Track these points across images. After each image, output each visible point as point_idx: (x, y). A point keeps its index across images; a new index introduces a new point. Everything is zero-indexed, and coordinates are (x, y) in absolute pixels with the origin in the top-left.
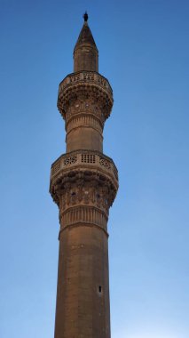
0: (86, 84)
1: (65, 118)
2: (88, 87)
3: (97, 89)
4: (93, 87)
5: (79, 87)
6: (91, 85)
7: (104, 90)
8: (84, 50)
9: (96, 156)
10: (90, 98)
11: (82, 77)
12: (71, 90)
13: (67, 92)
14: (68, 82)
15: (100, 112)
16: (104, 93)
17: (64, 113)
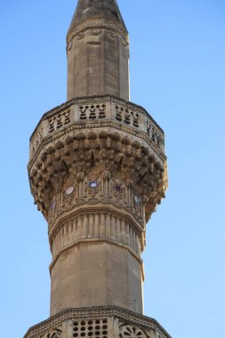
0: (86, 132)
1: (46, 215)
2: (92, 137)
3: (115, 138)
4: (103, 137)
5: (70, 141)
6: (97, 131)
7: (133, 139)
8: (88, 38)
9: (110, 320)
10: (100, 166)
11: (76, 116)
12: (52, 151)
13: (44, 159)
14: (45, 133)
15: (128, 196)
16: (136, 146)
17: (44, 207)
